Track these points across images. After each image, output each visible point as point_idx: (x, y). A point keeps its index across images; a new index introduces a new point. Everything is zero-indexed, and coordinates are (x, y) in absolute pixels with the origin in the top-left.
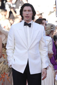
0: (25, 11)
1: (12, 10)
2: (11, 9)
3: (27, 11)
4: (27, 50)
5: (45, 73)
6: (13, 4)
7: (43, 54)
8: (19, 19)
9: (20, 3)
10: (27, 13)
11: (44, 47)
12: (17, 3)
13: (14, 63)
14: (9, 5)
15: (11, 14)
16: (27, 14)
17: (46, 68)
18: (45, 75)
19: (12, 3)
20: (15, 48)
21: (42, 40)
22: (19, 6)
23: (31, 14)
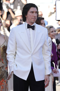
1: (10, 11)
2: (9, 9)
4: (31, 55)
5: (48, 80)
6: (11, 4)
7: (46, 59)
8: (18, 21)
9: (19, 2)
11: (47, 51)
12: (15, 3)
13: (16, 69)
14: (6, 5)
15: (9, 15)
17: (49, 75)
18: (48, 82)
19: (9, 2)
22: (17, 6)
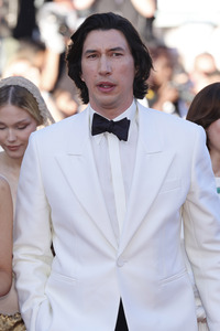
0: (95, 54)
3: (104, 55)
6: (79, 16)
10: (104, 63)
14: (57, 16)
16: (104, 69)
19: (73, 7)
20: (52, 247)
21: (196, 197)
23: (123, 71)
